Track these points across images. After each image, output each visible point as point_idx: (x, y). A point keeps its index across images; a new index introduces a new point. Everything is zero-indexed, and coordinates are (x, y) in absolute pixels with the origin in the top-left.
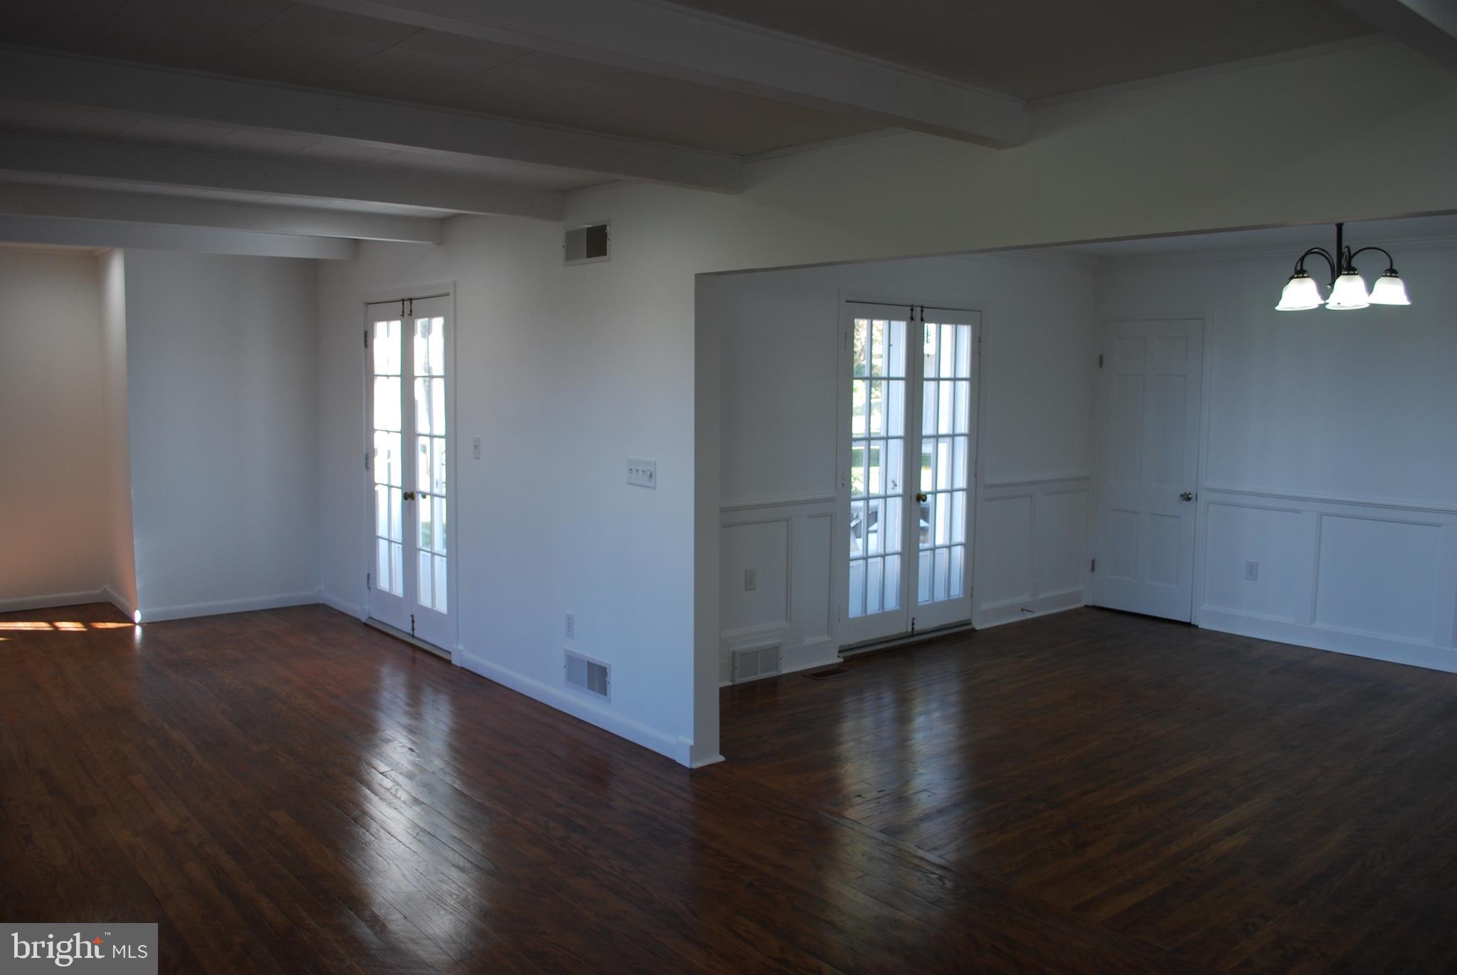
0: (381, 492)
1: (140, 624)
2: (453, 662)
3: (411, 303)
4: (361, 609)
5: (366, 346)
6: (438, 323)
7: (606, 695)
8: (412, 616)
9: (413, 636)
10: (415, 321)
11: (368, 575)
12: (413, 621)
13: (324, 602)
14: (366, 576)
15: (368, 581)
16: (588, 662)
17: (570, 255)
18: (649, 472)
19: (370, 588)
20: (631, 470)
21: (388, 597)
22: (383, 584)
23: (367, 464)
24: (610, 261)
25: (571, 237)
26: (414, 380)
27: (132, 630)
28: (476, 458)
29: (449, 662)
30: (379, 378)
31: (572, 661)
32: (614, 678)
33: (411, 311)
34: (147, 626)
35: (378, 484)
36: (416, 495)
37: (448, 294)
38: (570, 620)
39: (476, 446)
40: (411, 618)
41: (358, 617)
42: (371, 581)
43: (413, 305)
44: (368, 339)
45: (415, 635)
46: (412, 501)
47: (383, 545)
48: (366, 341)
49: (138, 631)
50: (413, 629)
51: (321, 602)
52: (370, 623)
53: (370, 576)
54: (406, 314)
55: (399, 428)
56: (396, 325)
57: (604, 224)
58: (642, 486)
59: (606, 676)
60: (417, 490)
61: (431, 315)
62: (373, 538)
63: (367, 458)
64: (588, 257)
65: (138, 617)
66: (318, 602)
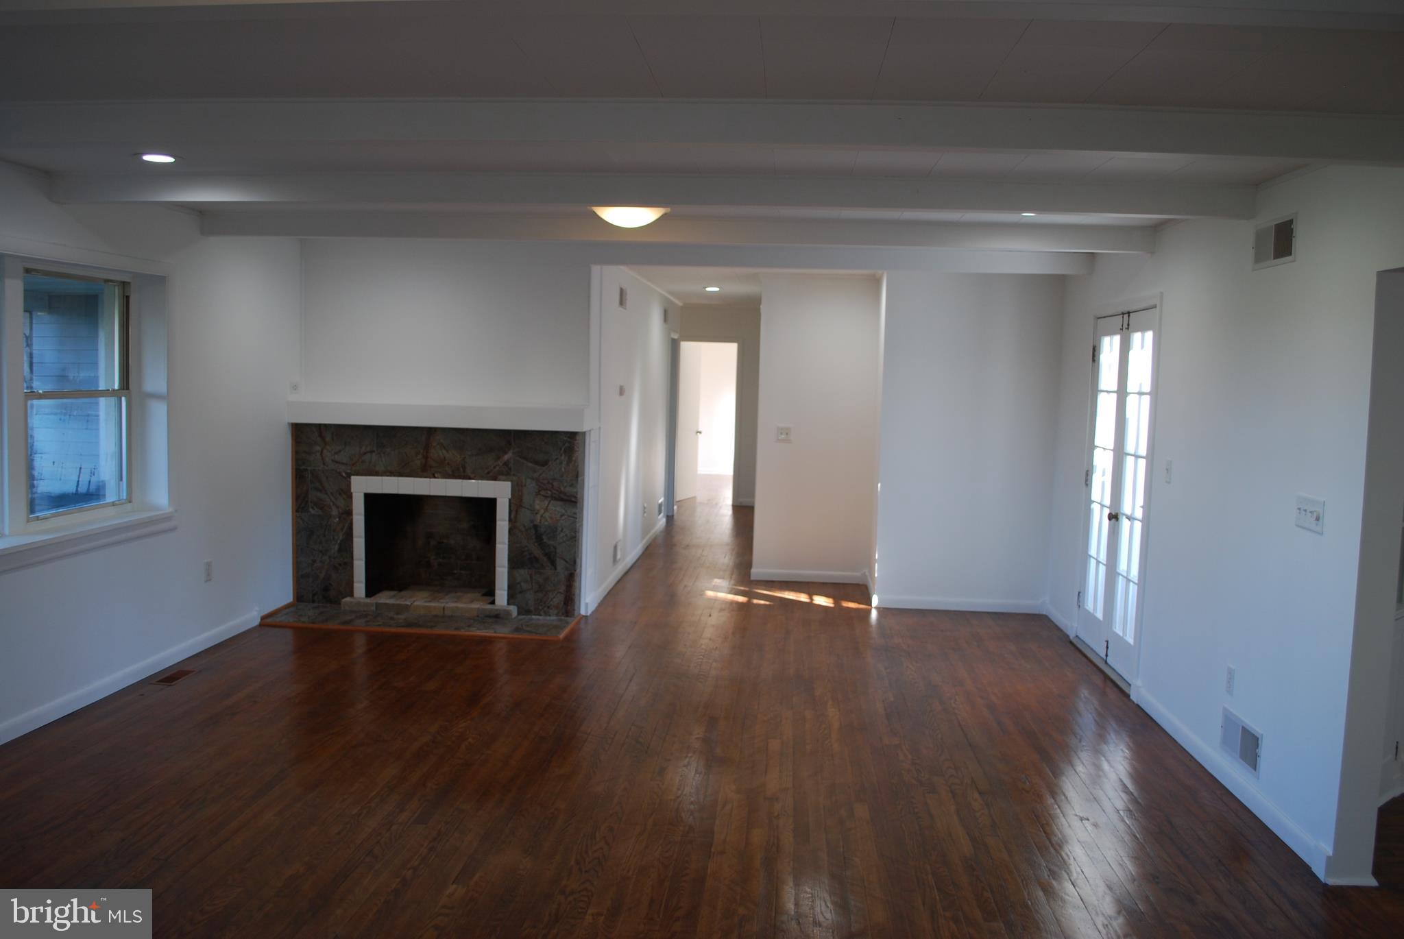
0: (1096, 508)
1: (876, 608)
2: (1132, 697)
3: (1129, 316)
4: (1072, 627)
5: (1094, 360)
6: (1149, 335)
7: (1255, 770)
8: (1107, 642)
9: (1106, 662)
10: (1131, 335)
11: (1079, 593)
12: (1107, 647)
13: (1047, 614)
14: (1077, 594)
15: (1078, 598)
16: (1243, 727)
17: (1259, 258)
18: (1315, 514)
19: (1079, 606)
20: (1299, 509)
21: (1091, 617)
22: (1089, 606)
23: (1087, 480)
24: (1295, 261)
25: (1260, 237)
26: (1127, 396)
27: (869, 612)
28: (1167, 482)
29: (1128, 696)
30: (1102, 393)
31: (1229, 721)
32: (1265, 751)
33: (1128, 325)
34: (883, 611)
35: (1094, 502)
36: (1120, 517)
37: (1154, 307)
38: (1231, 673)
39: (1167, 470)
40: (1106, 643)
41: (1068, 633)
42: (1081, 599)
43: (1131, 317)
44: (1096, 353)
45: (1108, 661)
46: (1117, 523)
47: (1093, 563)
48: (1094, 356)
49: (874, 614)
50: (1107, 656)
51: (1044, 613)
52: (1075, 641)
53: (1081, 594)
54: (1124, 329)
55: (1112, 446)
56: (1117, 339)
57: (1290, 218)
58: (1310, 530)
59: (1257, 746)
60: (1122, 512)
61: (1143, 329)
62: (1086, 557)
63: (1087, 475)
64: (1274, 259)
65: (875, 601)
66: (1041, 613)
